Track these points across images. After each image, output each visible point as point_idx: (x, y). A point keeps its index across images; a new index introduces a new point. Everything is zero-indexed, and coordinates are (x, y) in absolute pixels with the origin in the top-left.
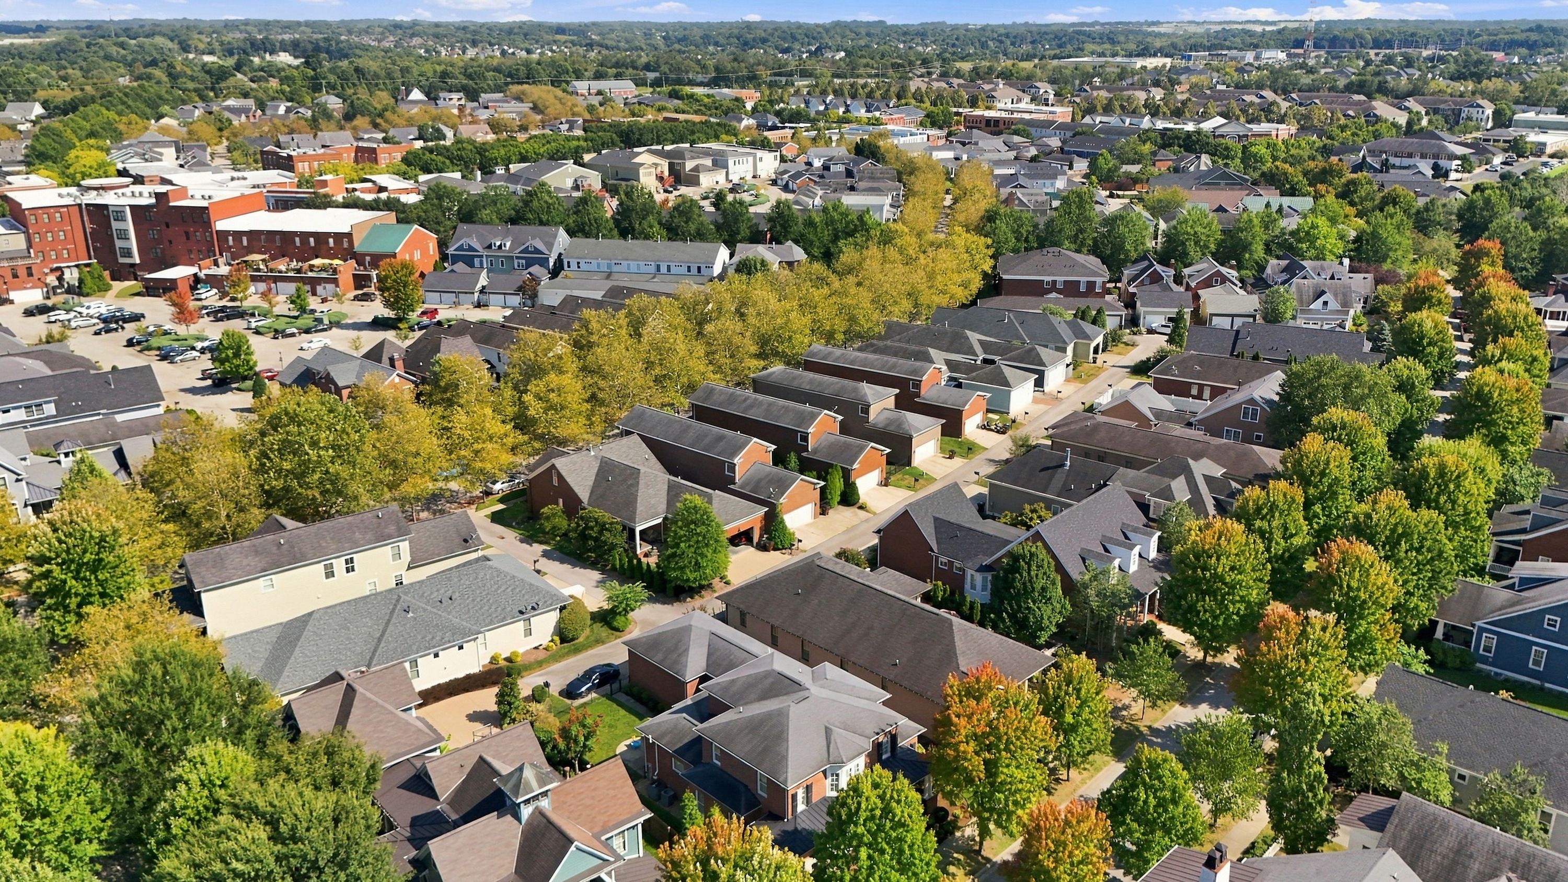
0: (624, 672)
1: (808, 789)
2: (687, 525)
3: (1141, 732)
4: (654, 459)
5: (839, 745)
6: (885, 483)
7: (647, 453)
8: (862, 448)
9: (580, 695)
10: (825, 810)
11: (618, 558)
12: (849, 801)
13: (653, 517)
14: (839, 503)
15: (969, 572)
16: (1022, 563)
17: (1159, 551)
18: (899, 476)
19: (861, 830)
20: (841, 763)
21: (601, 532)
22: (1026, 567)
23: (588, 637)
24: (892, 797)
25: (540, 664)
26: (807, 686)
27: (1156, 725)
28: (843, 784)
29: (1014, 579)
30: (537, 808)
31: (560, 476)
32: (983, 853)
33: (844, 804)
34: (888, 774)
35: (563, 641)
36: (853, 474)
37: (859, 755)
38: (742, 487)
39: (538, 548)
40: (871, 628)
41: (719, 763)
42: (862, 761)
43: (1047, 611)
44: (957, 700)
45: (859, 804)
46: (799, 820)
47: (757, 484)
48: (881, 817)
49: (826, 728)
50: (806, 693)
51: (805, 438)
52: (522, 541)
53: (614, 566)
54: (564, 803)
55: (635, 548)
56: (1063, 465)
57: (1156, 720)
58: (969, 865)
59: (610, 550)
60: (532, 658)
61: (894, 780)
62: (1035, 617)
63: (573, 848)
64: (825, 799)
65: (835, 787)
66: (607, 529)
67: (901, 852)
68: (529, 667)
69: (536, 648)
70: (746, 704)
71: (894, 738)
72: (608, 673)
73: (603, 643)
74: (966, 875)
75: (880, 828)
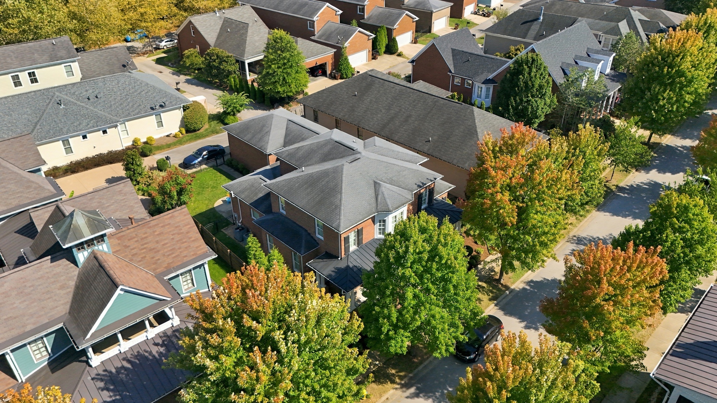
0: (227, 151)
1: (359, 233)
2: (276, 52)
3: (611, 190)
4: (260, 22)
5: (386, 196)
6: (415, 41)
7: (256, 17)
8: (400, 15)
9: (194, 166)
10: (374, 250)
11: (233, 80)
12: (397, 245)
13: (258, 54)
14: (385, 53)
15: (477, 85)
16: (525, 67)
17: (611, 69)
18: (422, 38)
19: (408, 272)
20: (388, 212)
21: (220, 63)
22: (527, 70)
23: (207, 130)
24: (439, 241)
25: (169, 146)
26: (359, 150)
27: (621, 184)
28: (390, 228)
29: (519, 79)
30: (93, 252)
31: (195, 28)
32: (502, 281)
33: (392, 247)
34: (434, 220)
35: (188, 131)
36: (394, 33)
37: (403, 205)
38: (319, 37)
39: (183, 78)
40: (409, 116)
41: (284, 213)
42: (405, 209)
43: (541, 103)
44: (492, 155)
45: (407, 247)
46: (351, 259)
47: (328, 34)
48: (428, 260)
49: (375, 183)
50: (358, 156)
51: (363, 10)
52: (173, 74)
53: (231, 86)
54: (126, 247)
55: (245, 75)
56: (538, 19)
57: (621, 181)
58: (492, 292)
59: (228, 76)
60: (164, 143)
61: (440, 224)
62: (532, 108)
63: (118, 292)
64: (375, 240)
65: (383, 231)
66: (225, 61)
67: (446, 290)
68: (160, 148)
69: (168, 136)
70: (308, 166)
71: (431, 192)
72: (215, 150)
73: (217, 133)
74: (490, 300)
75: (427, 270)
